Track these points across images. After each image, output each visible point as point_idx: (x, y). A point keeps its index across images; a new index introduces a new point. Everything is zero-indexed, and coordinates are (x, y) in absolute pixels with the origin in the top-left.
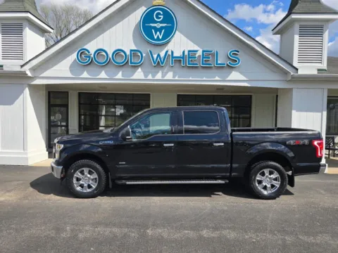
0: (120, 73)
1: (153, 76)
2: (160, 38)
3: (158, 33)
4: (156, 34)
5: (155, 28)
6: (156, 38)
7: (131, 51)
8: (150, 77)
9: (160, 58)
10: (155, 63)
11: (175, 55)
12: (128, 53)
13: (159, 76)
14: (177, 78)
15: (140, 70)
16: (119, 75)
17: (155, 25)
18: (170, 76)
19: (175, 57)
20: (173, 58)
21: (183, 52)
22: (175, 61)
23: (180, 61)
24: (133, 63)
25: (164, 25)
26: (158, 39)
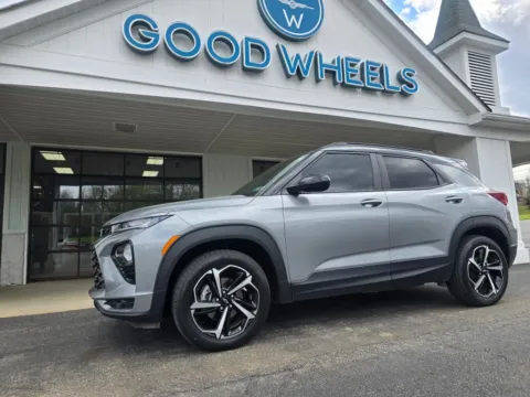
2: (298, 27)
3: (293, 17)
4: (290, 18)
5: (286, 7)
6: (290, 24)
7: (247, 40)
9: (301, 63)
10: (292, 71)
11: (324, 61)
12: (242, 43)
17: (288, 3)
19: (325, 65)
20: (322, 65)
21: (338, 58)
22: (326, 71)
23: (334, 73)
24: (252, 64)
25: (303, 6)
26: (293, 28)
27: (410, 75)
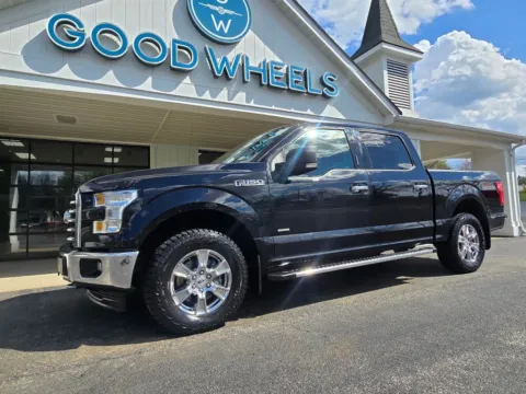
0: (150, 79)
1: (214, 96)
2: (226, 31)
3: (221, 22)
4: (218, 23)
5: (215, 13)
6: (218, 29)
7: (174, 41)
8: (207, 96)
9: (228, 65)
10: (219, 72)
11: (251, 64)
12: (169, 45)
13: (223, 96)
14: (252, 104)
15: (187, 80)
16: (147, 85)
17: (217, 9)
18: (241, 98)
19: (251, 68)
20: (249, 68)
21: (264, 62)
22: (252, 73)
23: (260, 75)
24: (179, 65)
25: (231, 12)
26: (221, 32)
27: (332, 80)
